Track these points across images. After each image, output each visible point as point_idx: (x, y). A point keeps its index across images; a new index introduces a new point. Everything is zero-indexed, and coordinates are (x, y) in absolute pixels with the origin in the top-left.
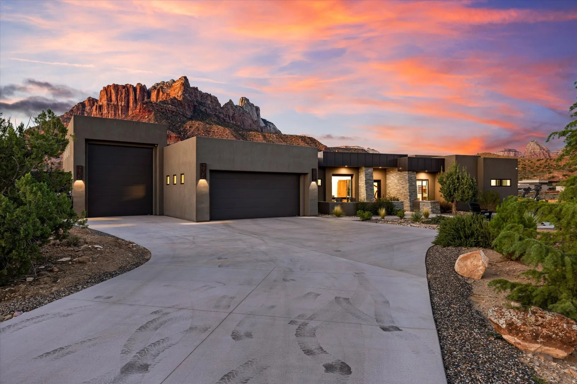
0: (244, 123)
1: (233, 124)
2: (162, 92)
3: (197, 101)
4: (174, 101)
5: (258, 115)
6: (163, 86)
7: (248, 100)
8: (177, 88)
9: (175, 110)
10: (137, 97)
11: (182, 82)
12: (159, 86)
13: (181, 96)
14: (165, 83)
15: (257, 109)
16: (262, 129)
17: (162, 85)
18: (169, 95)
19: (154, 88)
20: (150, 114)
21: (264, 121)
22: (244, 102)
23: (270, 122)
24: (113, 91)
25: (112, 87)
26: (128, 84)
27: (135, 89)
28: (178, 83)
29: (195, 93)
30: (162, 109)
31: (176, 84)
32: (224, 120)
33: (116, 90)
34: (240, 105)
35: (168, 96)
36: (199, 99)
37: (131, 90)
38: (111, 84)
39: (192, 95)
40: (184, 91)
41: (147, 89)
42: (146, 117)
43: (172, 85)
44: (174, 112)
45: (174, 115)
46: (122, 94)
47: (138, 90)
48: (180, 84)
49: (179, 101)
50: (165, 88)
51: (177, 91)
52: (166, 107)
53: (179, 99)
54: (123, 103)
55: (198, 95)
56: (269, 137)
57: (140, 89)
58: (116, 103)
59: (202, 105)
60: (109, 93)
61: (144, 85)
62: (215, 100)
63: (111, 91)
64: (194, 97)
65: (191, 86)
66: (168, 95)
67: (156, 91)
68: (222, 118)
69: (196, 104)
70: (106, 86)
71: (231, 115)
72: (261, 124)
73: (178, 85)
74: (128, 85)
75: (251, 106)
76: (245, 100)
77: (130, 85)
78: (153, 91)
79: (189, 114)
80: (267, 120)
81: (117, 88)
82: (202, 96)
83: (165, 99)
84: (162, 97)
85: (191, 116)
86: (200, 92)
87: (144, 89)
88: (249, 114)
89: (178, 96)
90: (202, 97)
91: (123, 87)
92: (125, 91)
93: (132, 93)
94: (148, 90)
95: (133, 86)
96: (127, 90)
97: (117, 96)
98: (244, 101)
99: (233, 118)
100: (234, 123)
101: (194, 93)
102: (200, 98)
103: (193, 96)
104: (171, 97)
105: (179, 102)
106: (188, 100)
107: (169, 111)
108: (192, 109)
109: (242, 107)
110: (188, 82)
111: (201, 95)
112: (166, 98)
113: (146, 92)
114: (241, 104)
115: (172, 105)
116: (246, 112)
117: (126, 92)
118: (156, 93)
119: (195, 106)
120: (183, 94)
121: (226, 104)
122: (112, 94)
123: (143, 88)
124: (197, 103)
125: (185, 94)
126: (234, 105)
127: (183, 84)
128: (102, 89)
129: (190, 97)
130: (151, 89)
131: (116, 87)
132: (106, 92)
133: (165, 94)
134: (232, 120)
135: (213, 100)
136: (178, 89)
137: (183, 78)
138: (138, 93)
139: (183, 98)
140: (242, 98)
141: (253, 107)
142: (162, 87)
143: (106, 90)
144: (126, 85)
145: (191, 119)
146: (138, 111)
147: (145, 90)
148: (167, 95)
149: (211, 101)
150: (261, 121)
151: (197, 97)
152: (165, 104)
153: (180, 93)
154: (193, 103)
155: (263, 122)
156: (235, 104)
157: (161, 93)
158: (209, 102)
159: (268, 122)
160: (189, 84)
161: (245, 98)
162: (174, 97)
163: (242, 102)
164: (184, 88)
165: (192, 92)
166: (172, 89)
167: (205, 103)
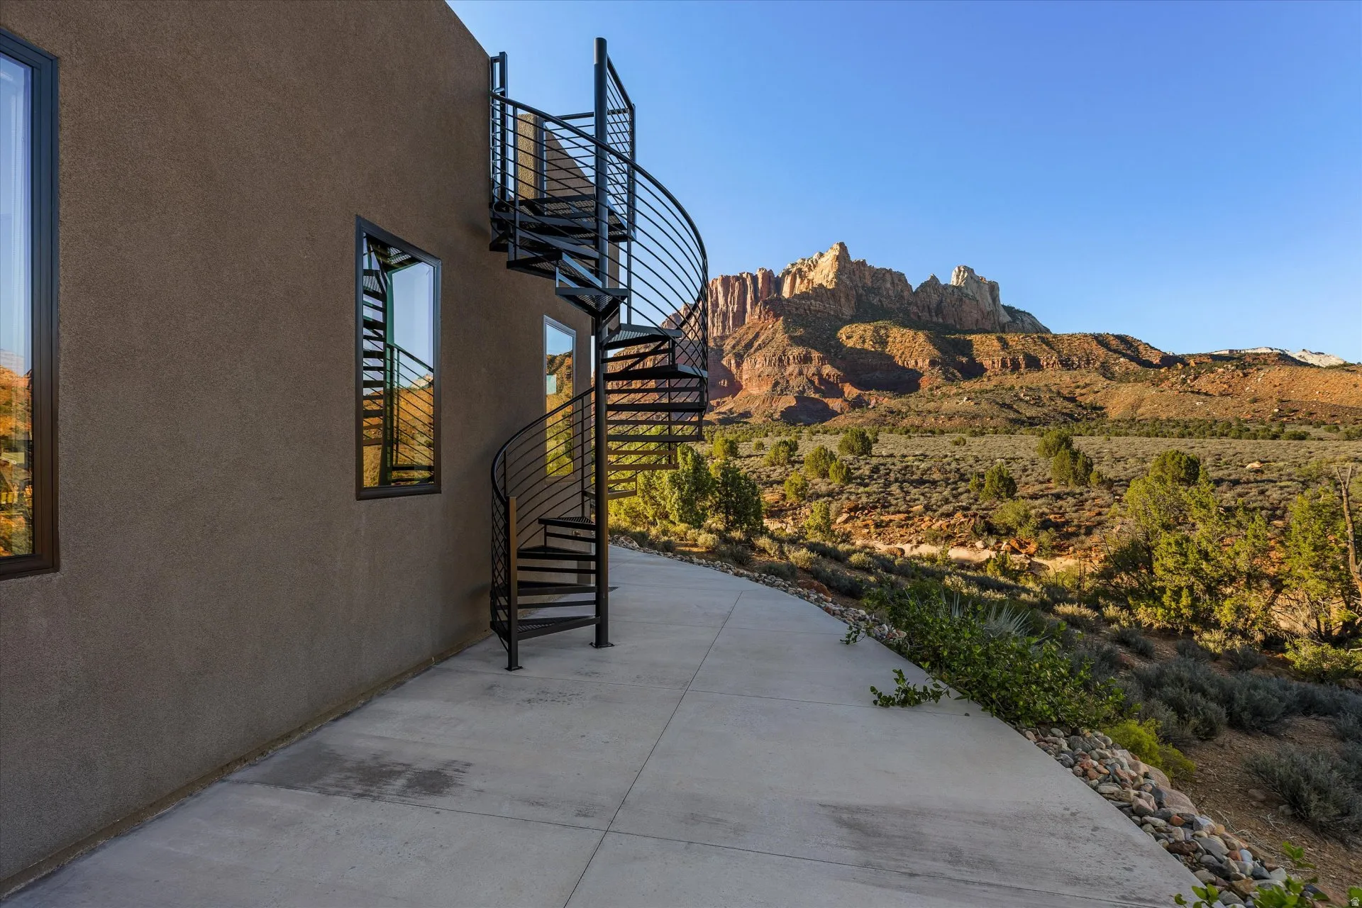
0: (961, 319)
1: (937, 324)
2: (801, 277)
3: (863, 287)
4: (820, 291)
5: (995, 299)
6: (802, 267)
7: (970, 271)
8: (826, 267)
9: (822, 308)
10: (759, 293)
11: (835, 253)
12: (795, 269)
13: (832, 281)
14: (806, 262)
15: (993, 288)
16: (1004, 327)
17: (799, 266)
18: (812, 283)
19: (788, 272)
20: (777, 321)
21: (1010, 310)
22: (963, 276)
23: (1024, 312)
24: (720, 289)
25: (720, 281)
26: (744, 273)
27: (755, 280)
28: (829, 256)
29: (861, 271)
30: (797, 309)
31: (825, 258)
32: (919, 317)
33: (727, 286)
34: (954, 284)
35: (810, 285)
36: (868, 281)
37: (749, 282)
38: (719, 277)
39: (855, 275)
40: (839, 270)
41: (776, 276)
42: (770, 326)
43: (817, 262)
44: (819, 311)
45: (819, 318)
46: (735, 291)
47: (760, 281)
48: (831, 258)
49: (830, 290)
50: (805, 270)
51: (825, 272)
52: (804, 304)
53: (828, 287)
54: (736, 306)
55: (867, 273)
56: (1014, 343)
57: (763, 278)
58: (724, 308)
59: (874, 293)
61: (770, 270)
62: (900, 280)
63: (716, 288)
65: (854, 259)
67: (790, 278)
68: (915, 313)
69: (861, 291)
71: (934, 305)
72: (1001, 318)
73: (828, 262)
74: (744, 275)
75: (977, 282)
76: (964, 272)
77: (748, 273)
78: (786, 278)
79: (847, 312)
80: (1016, 308)
81: (726, 282)
82: (874, 276)
83: (804, 290)
84: (800, 287)
85: (852, 316)
86: (870, 269)
87: (770, 277)
88: (974, 298)
89: (827, 281)
90: (874, 278)
91: (737, 278)
93: (751, 287)
94: (778, 277)
95: (751, 274)
96: (742, 283)
97: (726, 296)
98: (961, 273)
99: (939, 310)
100: (941, 320)
101: (858, 273)
102: (871, 280)
103: (857, 278)
104: (815, 285)
105: (829, 293)
106: (846, 286)
107: (810, 309)
108: (853, 302)
109: (957, 287)
110: (847, 253)
111: (873, 274)
112: (807, 289)
113: (774, 283)
114: (955, 280)
115: (816, 300)
116: (967, 295)
117: (741, 286)
119: (859, 297)
120: (837, 277)
121: (922, 285)
123: (768, 276)
124: (863, 290)
125: (841, 276)
126: (940, 284)
127: (838, 258)
129: (851, 281)
130: (782, 276)
131: (725, 280)
133: (806, 281)
134: (937, 316)
135: (896, 281)
136: (828, 269)
137: (837, 247)
138: (760, 284)
139: (837, 285)
140: (959, 267)
141: (982, 285)
142: (800, 270)
144: (741, 274)
145: (851, 322)
146: (757, 317)
147: (772, 279)
148: (809, 283)
149: (892, 284)
150: (1002, 311)
151: (865, 278)
152: (803, 298)
153: (831, 276)
154: (856, 291)
155: (1006, 314)
156: (943, 283)
157: (798, 280)
158: (888, 286)
159: (1018, 311)
160: (849, 256)
161: (965, 267)
162: (821, 285)
163: (958, 276)
164: (839, 265)
165: (854, 272)
166: (818, 269)
167: (879, 288)
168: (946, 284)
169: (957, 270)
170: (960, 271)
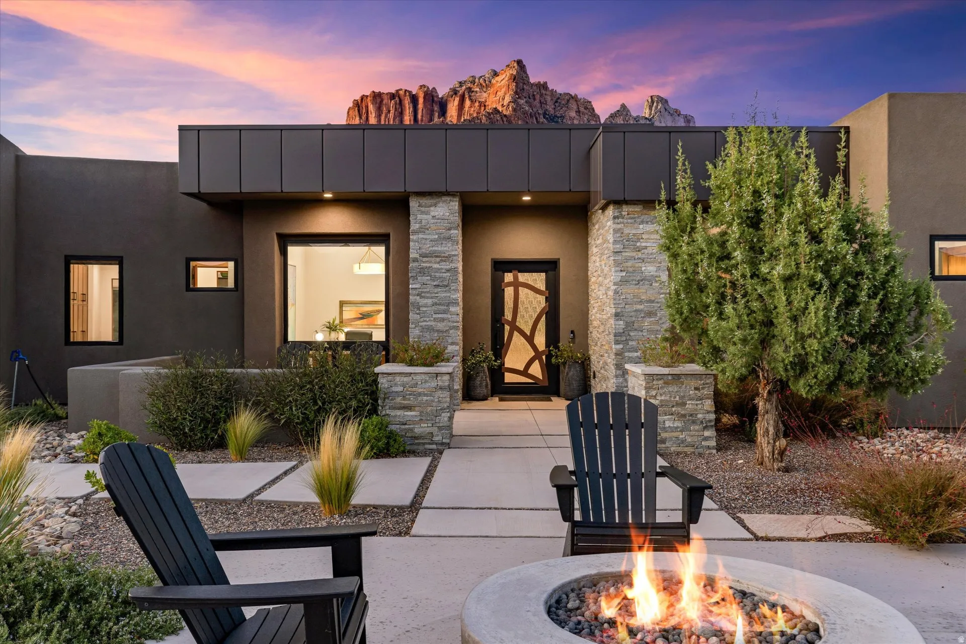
2: (470, 99)
3: (545, 114)
4: (494, 116)
6: (472, 86)
7: (665, 102)
8: (501, 88)
10: (419, 117)
11: (511, 72)
12: (464, 88)
13: (508, 105)
14: (477, 80)
15: (688, 121)
17: (469, 85)
18: (485, 106)
19: (455, 92)
22: (657, 107)
24: (371, 106)
25: (369, 98)
26: (401, 90)
27: (414, 99)
28: (504, 76)
29: (541, 95)
31: (499, 79)
33: (377, 105)
34: (647, 116)
35: (483, 108)
36: (550, 108)
37: (407, 102)
38: (368, 94)
39: (535, 99)
40: (516, 93)
41: (440, 96)
43: (490, 82)
46: (389, 111)
47: (421, 100)
48: (507, 79)
49: (505, 116)
50: (476, 90)
51: (500, 94)
53: (505, 112)
55: (549, 98)
57: (424, 98)
59: (556, 122)
60: (364, 111)
61: (434, 88)
62: (586, 108)
63: (367, 107)
64: (538, 105)
65: (532, 80)
66: (483, 105)
67: (457, 99)
69: (541, 119)
70: (358, 98)
73: (504, 81)
74: (401, 93)
75: (672, 115)
76: (658, 103)
77: (406, 90)
78: (452, 100)
81: (378, 100)
82: (556, 102)
83: (475, 115)
84: (470, 111)
86: (553, 92)
87: (433, 96)
89: (502, 106)
90: (557, 104)
91: (392, 96)
92: (396, 103)
93: (409, 108)
94: (442, 98)
95: (410, 92)
96: (398, 102)
97: (379, 114)
98: (655, 104)
101: (538, 97)
102: (553, 106)
103: (537, 103)
104: (489, 110)
105: (505, 119)
106: (525, 113)
109: (649, 120)
110: (525, 72)
111: (555, 99)
112: (478, 113)
113: (436, 104)
114: (647, 111)
117: (398, 107)
118: (456, 102)
120: (514, 101)
121: (612, 116)
122: (370, 113)
123: (430, 95)
124: (544, 117)
125: (519, 100)
126: (631, 115)
127: (514, 78)
128: (351, 105)
129: (530, 106)
130: (448, 96)
131: (377, 97)
132: (359, 111)
133: (477, 104)
135: (582, 109)
136: (503, 90)
137: (515, 65)
138: (421, 106)
139: (514, 110)
140: (652, 97)
141: (677, 118)
142: (470, 90)
143: (359, 107)
144: (397, 91)
147: (435, 99)
148: (480, 106)
149: (578, 112)
151: (546, 104)
152: (474, 124)
153: (508, 99)
154: (536, 119)
156: (634, 114)
157: (468, 103)
158: (573, 114)
160: (527, 76)
161: (658, 97)
162: (496, 110)
163: (651, 108)
164: (517, 86)
165: (534, 95)
166: (491, 90)
167: (562, 117)
168: (638, 116)
169: (650, 100)
170: (653, 102)
